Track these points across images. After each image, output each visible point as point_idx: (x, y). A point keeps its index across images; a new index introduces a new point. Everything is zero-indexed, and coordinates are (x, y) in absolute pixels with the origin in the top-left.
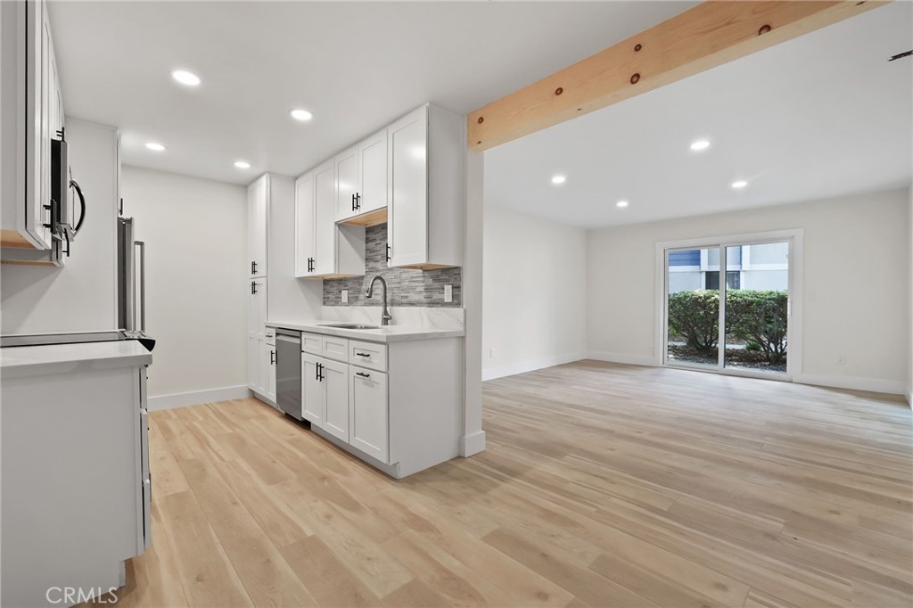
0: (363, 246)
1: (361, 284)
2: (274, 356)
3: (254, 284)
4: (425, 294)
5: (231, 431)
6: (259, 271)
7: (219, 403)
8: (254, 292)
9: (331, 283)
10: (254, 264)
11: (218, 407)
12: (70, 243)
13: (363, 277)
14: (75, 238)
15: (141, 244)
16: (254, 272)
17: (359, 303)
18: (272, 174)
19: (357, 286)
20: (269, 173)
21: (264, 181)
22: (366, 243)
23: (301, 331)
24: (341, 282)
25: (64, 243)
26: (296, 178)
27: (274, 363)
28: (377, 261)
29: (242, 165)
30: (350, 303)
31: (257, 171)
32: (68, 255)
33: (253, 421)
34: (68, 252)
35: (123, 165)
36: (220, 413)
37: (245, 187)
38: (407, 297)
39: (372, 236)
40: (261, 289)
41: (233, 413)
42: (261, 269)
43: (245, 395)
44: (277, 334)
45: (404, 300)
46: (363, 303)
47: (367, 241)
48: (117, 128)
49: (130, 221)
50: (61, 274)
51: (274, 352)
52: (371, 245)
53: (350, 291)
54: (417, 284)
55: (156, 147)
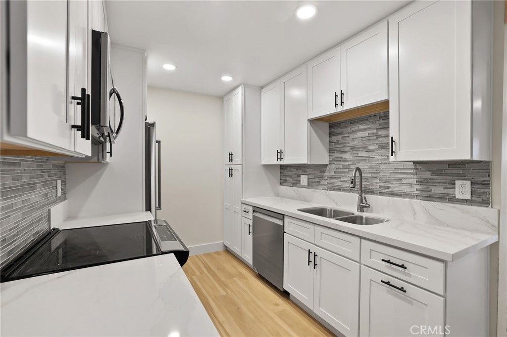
0: (327, 139)
1: (324, 172)
2: (251, 228)
3: (231, 170)
4: (418, 187)
5: (224, 293)
6: (234, 160)
7: (205, 255)
8: (231, 175)
9: (289, 169)
10: (231, 155)
11: (205, 259)
12: (112, 145)
13: (326, 166)
14: (116, 141)
15: (159, 142)
16: (231, 160)
17: (320, 187)
18: (246, 86)
19: (318, 173)
20: (244, 84)
21: (240, 91)
22: (330, 136)
23: (284, 215)
24: (301, 168)
25: (108, 145)
26: (262, 88)
27: (251, 234)
28: (345, 152)
29: (226, 79)
30: (310, 185)
31: (237, 83)
32: (111, 156)
33: (236, 279)
34: (111, 153)
35: (148, 86)
36: (209, 267)
37: (223, 98)
38: (388, 187)
39: (336, 130)
40: (237, 174)
41: (218, 269)
42: (237, 159)
43: (221, 249)
44: (254, 211)
45: (383, 190)
46: (326, 187)
47: (331, 134)
48: (145, 50)
49: (153, 125)
50: (107, 169)
51: (251, 224)
52: (335, 138)
53: (310, 176)
54: (405, 176)
55: (169, 67)
